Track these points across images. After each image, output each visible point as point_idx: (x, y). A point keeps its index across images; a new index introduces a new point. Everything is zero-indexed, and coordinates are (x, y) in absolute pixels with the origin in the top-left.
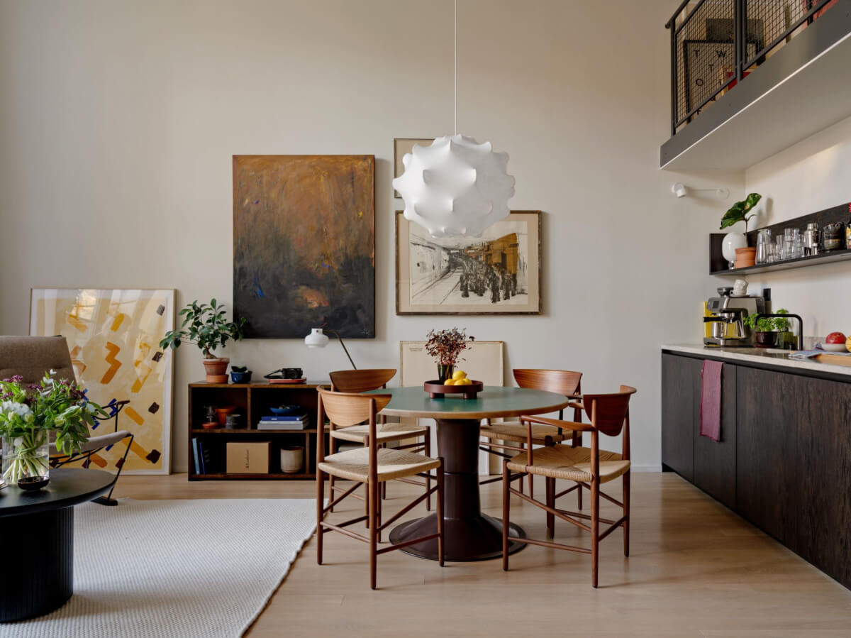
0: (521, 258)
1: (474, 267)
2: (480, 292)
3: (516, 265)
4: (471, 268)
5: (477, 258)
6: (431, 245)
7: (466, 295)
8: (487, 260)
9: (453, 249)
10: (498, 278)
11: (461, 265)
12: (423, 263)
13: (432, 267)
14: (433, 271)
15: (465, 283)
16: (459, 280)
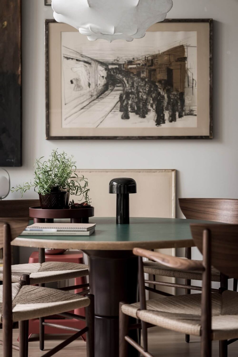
0: (190, 74)
1: (135, 84)
2: (142, 113)
3: (184, 82)
4: (132, 86)
5: (138, 75)
6: (86, 60)
7: (126, 117)
8: (150, 76)
9: (113, 64)
10: (163, 97)
11: (121, 82)
12: (77, 80)
13: (87, 84)
14: (88, 89)
15: (125, 102)
16: (118, 100)
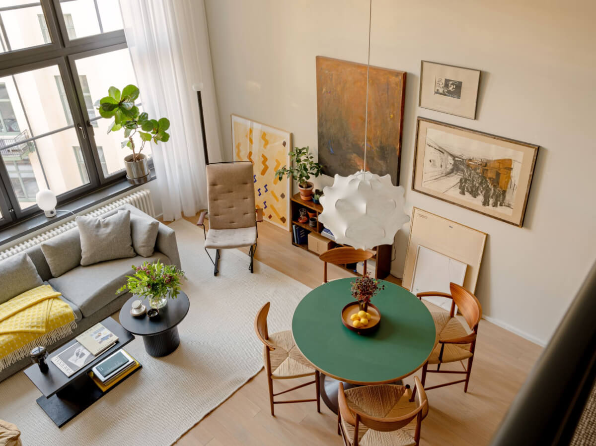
0: (513, 180)
1: (472, 175)
2: (474, 194)
3: (508, 184)
4: (470, 175)
5: (475, 170)
6: (441, 150)
7: (463, 193)
8: (483, 173)
9: (458, 157)
10: (491, 189)
11: (463, 171)
12: (434, 161)
13: (440, 165)
14: (440, 169)
15: (463, 184)
16: (459, 181)
